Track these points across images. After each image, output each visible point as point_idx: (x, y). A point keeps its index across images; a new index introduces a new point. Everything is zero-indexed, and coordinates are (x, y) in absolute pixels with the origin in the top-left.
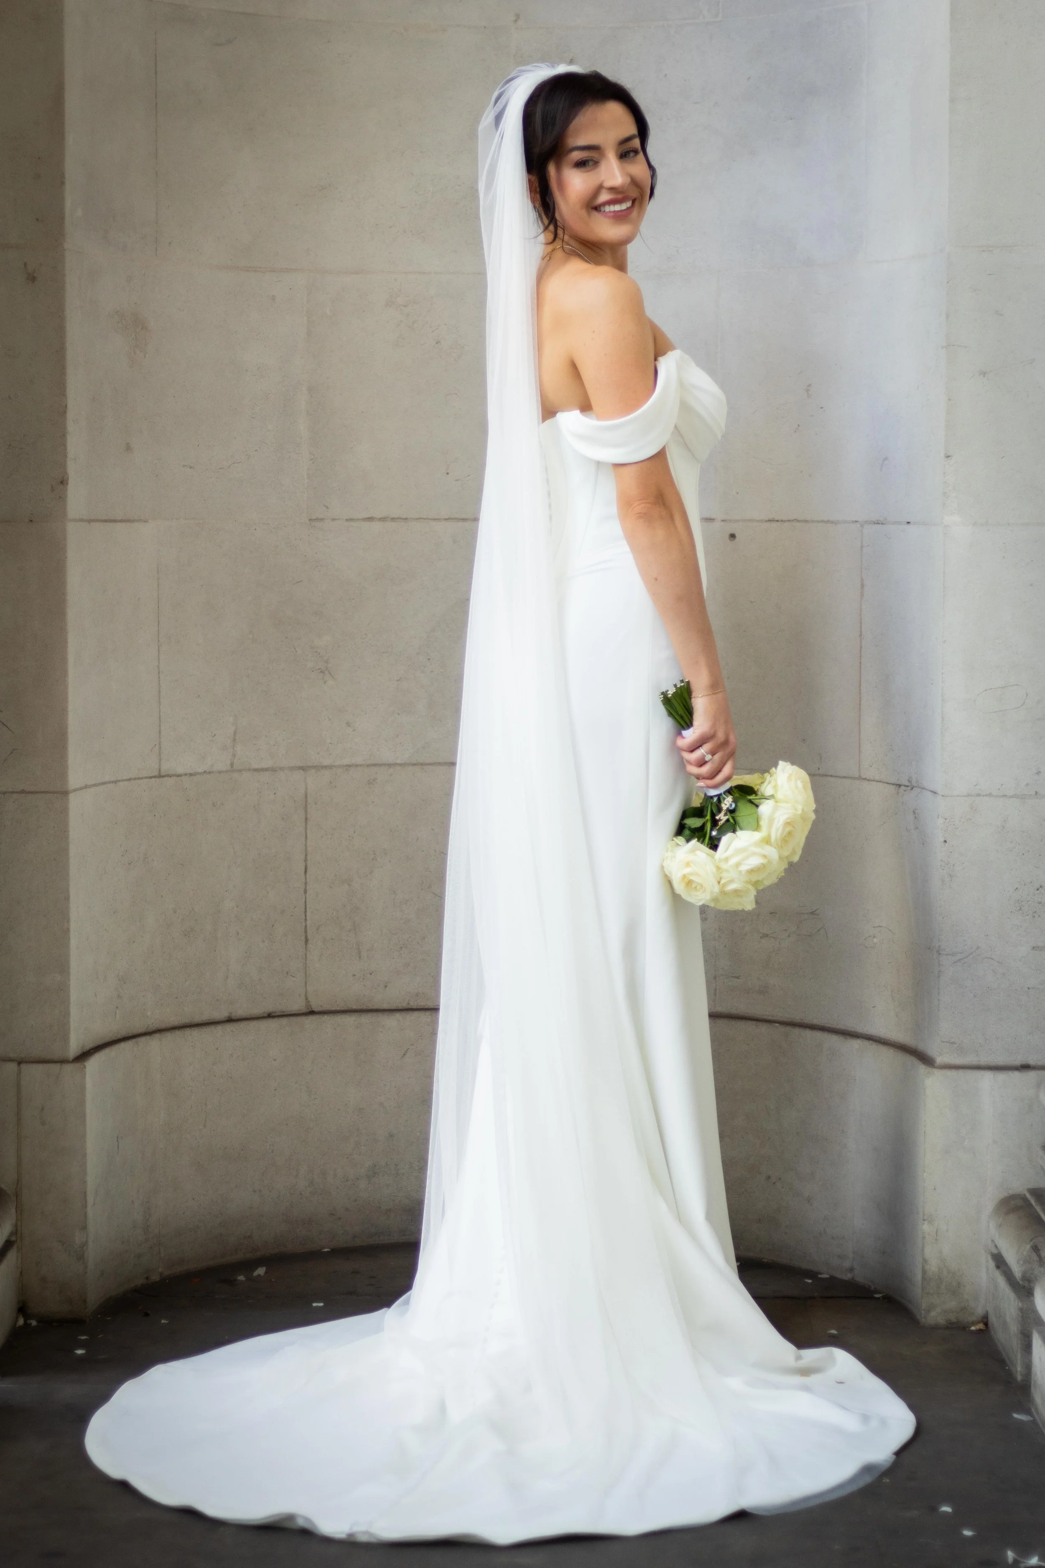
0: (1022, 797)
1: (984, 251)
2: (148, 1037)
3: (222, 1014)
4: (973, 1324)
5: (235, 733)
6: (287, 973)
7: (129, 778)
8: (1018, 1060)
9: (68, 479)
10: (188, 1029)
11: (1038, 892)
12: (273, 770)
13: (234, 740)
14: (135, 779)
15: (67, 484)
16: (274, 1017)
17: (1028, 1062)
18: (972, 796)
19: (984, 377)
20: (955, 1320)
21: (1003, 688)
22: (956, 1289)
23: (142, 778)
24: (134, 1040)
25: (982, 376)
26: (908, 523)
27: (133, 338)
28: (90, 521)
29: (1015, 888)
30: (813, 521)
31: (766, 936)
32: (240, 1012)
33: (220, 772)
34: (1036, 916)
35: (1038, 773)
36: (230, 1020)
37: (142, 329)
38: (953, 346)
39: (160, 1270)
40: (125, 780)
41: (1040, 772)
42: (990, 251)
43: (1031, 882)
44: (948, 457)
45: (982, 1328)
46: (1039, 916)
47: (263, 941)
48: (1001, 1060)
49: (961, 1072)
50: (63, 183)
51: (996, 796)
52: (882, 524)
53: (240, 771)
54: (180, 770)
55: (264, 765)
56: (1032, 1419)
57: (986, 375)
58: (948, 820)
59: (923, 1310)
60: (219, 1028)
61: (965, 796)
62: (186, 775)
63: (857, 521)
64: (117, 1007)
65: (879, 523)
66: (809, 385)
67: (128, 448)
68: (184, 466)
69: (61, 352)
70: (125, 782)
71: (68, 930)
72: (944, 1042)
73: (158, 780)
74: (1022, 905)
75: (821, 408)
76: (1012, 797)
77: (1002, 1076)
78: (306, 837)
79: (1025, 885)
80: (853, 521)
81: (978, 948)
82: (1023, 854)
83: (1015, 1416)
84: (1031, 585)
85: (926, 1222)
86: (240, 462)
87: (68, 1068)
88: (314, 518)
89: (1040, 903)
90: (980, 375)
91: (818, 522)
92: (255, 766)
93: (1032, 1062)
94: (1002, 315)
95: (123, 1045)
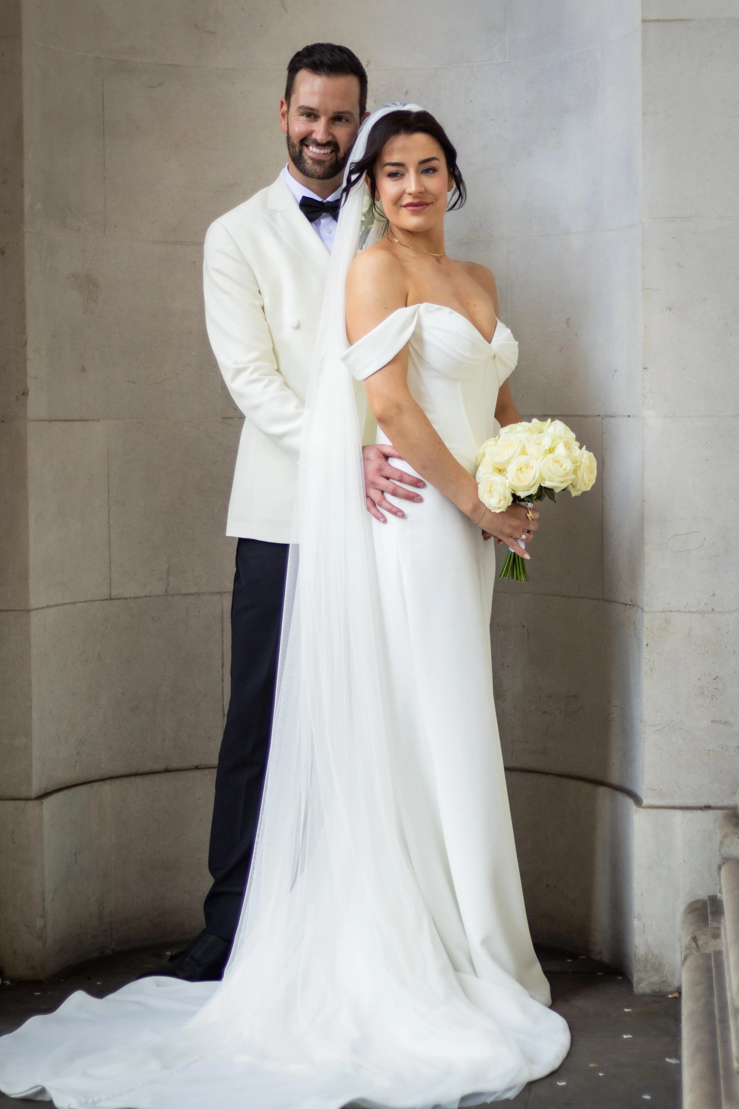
0: (702, 613)
1: (668, 221)
2: (101, 783)
3: (161, 767)
4: (671, 993)
5: (169, 569)
6: (209, 738)
7: (85, 600)
8: (702, 804)
9: (28, 392)
10: (133, 777)
11: (715, 681)
12: (198, 594)
13: (168, 573)
14: (90, 601)
15: (27, 395)
16: (199, 769)
17: (709, 804)
18: (666, 612)
19: (670, 311)
20: (658, 990)
21: (687, 534)
22: (658, 968)
23: (96, 601)
24: (89, 785)
25: (668, 310)
26: (629, 416)
27: (87, 293)
28: (50, 421)
29: (699, 678)
30: (572, 416)
31: (545, 712)
32: (175, 765)
33: (157, 596)
34: (714, 698)
35: (714, 595)
36: (167, 771)
37: (94, 286)
38: (647, 289)
39: (112, 947)
40: (82, 602)
41: (715, 595)
42: (673, 221)
43: (710, 674)
44: (645, 368)
45: (676, 996)
46: (716, 699)
47: (191, 715)
48: (690, 803)
49: (659, 811)
50: (22, 186)
51: (684, 612)
52: (614, 417)
53: (173, 595)
54: (127, 595)
55: (191, 591)
56: (679, 1062)
57: (672, 310)
58: (649, 629)
59: (635, 983)
60: (157, 776)
61: (661, 612)
62: (131, 598)
63: (599, 416)
64: (77, 761)
65: (612, 417)
66: (568, 319)
67: (83, 369)
68: (128, 382)
69: (22, 302)
70: (83, 603)
71: (31, 707)
72: (648, 789)
73: (109, 602)
74: (703, 691)
75: (576, 335)
76: (694, 613)
77: (689, 814)
78: (223, 642)
79: (705, 676)
80: (597, 415)
81: (672, 721)
82: (704, 654)
83: (668, 1060)
84: (706, 460)
85: (636, 919)
86: (171, 379)
87: (31, 804)
88: (226, 417)
89: (717, 689)
90: (667, 309)
91: (575, 416)
92: (183, 592)
93: (712, 804)
94: (682, 267)
95: (79, 788)
